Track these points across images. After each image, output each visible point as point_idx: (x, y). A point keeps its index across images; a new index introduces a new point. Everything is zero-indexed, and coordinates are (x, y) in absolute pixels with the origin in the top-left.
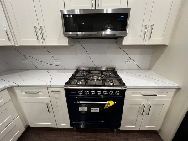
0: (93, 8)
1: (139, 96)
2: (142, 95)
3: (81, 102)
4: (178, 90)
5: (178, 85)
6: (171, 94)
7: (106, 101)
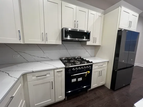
0: (75, 29)
1: (97, 67)
2: (98, 66)
3: (74, 75)
4: (108, 62)
5: (107, 60)
6: (107, 64)
7: (86, 72)
